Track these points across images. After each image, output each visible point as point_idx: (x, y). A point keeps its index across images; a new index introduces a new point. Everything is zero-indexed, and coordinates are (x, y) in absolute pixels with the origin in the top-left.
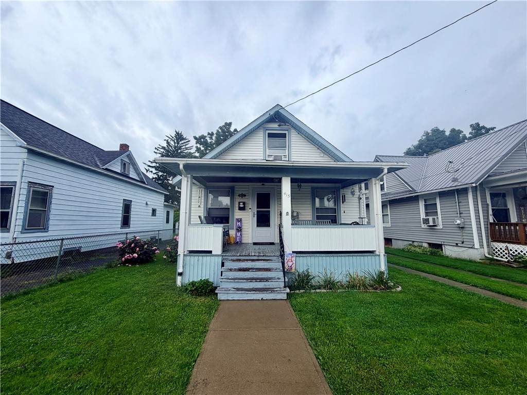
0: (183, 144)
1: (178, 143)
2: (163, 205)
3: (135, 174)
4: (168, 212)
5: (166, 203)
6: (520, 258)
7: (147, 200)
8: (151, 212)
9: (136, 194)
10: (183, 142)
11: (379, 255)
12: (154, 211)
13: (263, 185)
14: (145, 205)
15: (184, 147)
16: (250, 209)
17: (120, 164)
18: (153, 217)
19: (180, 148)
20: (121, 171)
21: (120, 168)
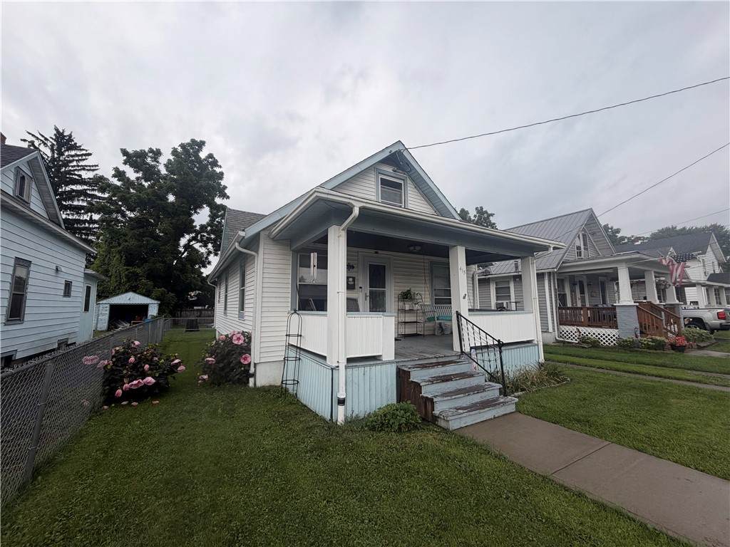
0: (72, 156)
1: (61, 154)
2: (82, 275)
3: (40, 204)
4: (88, 289)
5: (89, 271)
6: (588, 339)
7: (59, 263)
8: (63, 287)
9: (41, 249)
10: (73, 153)
11: (538, 345)
12: (68, 285)
13: (376, 253)
14: (53, 273)
15: (75, 163)
16: (361, 288)
17: (12, 176)
18: (65, 299)
19: (66, 164)
20: (14, 191)
21: (11, 184)
